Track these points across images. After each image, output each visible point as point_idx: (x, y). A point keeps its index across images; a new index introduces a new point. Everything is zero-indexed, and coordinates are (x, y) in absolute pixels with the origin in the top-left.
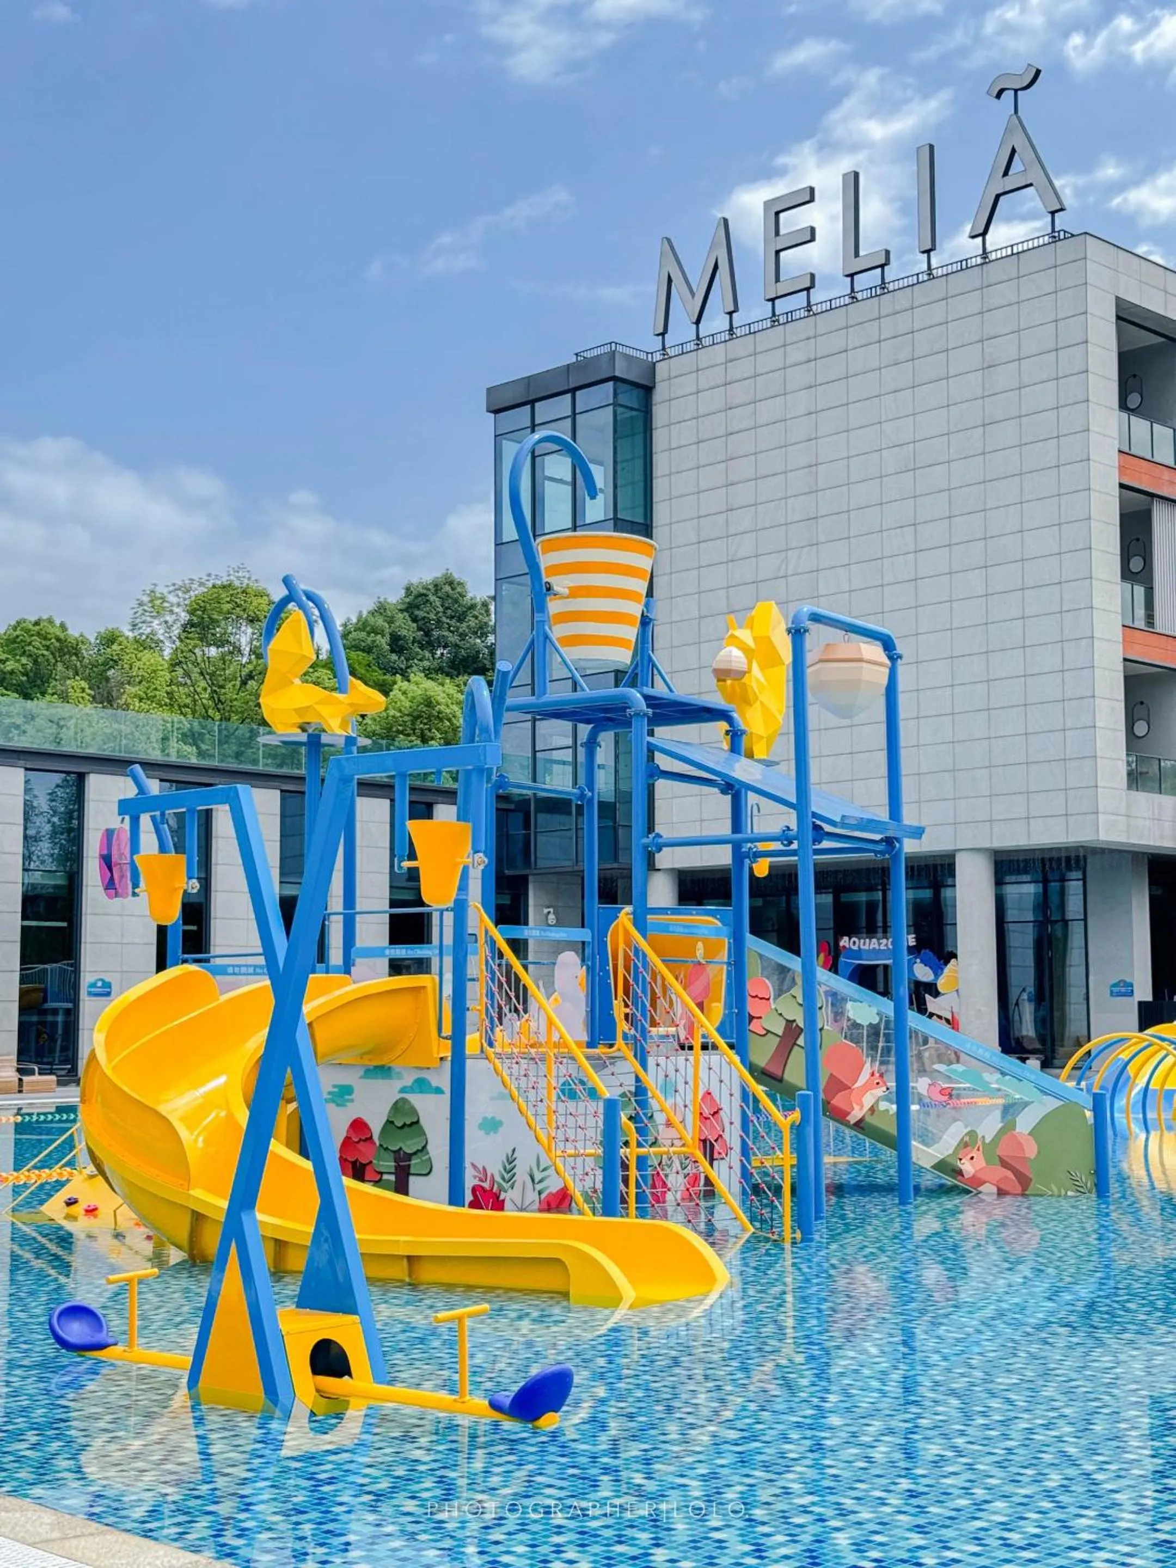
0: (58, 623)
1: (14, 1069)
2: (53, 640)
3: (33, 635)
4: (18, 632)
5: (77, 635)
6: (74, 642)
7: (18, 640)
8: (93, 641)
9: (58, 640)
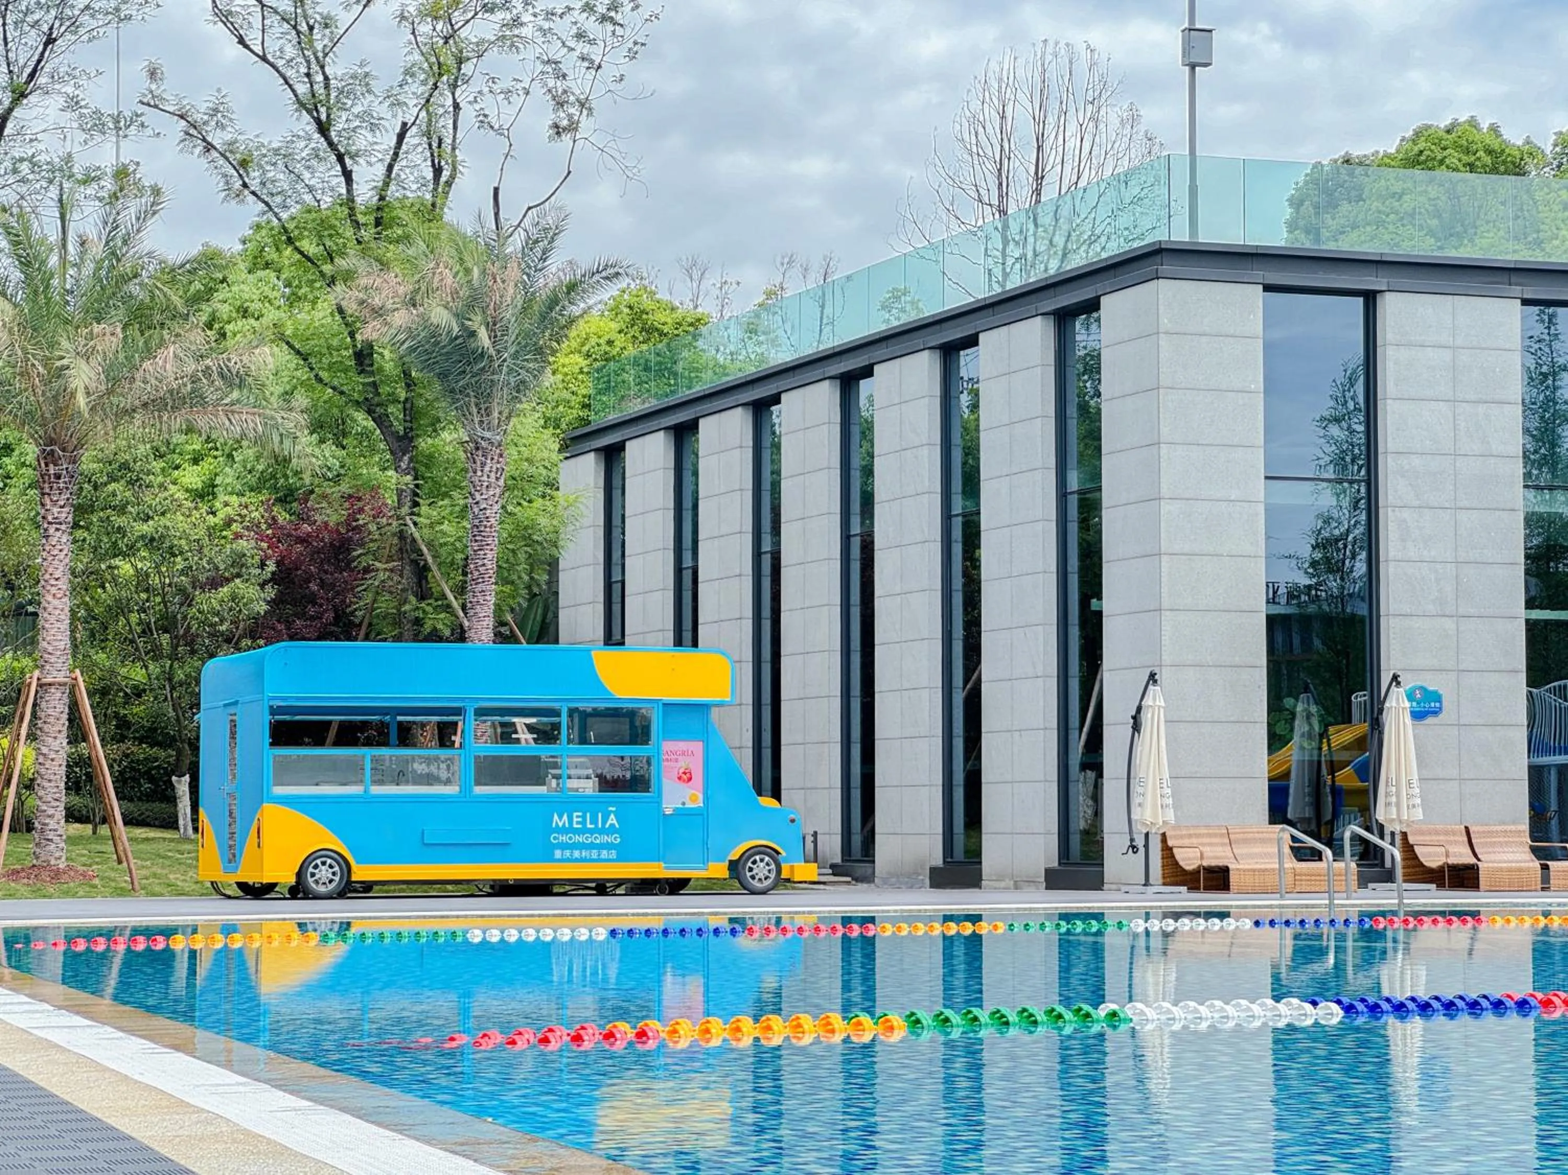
0: (1485, 126)
1: (1528, 849)
2: (1481, 153)
3: (1444, 149)
4: (1422, 145)
5: (1520, 143)
6: (1517, 154)
7: (1423, 158)
8: (1548, 149)
9: (1490, 152)
